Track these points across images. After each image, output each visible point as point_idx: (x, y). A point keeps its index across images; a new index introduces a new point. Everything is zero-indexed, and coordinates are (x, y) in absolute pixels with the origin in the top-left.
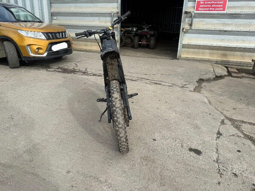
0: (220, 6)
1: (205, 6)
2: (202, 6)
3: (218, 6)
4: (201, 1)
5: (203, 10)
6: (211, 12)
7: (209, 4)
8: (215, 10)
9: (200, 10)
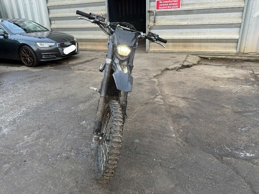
0: (175, 4)
1: (163, 5)
2: (161, 5)
3: (174, 4)
4: (160, 1)
5: (163, 9)
7: (167, 3)
8: (172, 8)
9: (160, 9)
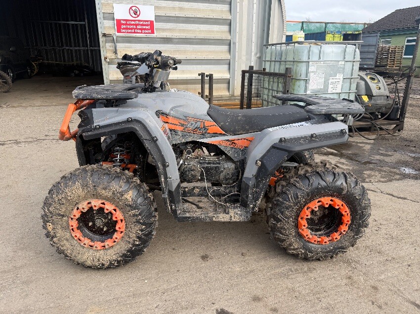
0: (147, 27)
1: (128, 27)
2: (125, 27)
3: (144, 27)
4: (122, 20)
5: (127, 33)
6: (138, 35)
7: (133, 25)
8: (142, 33)
9: (123, 32)
